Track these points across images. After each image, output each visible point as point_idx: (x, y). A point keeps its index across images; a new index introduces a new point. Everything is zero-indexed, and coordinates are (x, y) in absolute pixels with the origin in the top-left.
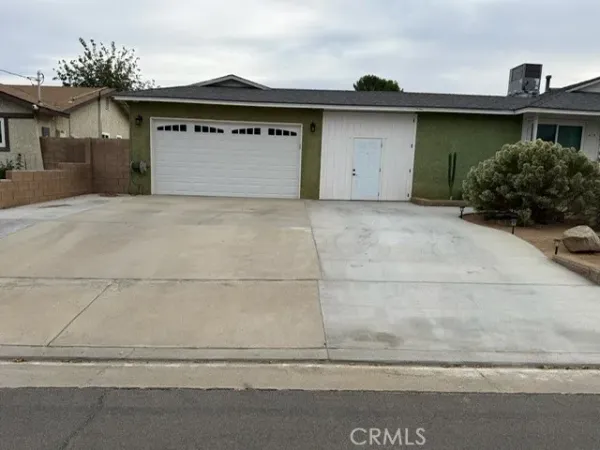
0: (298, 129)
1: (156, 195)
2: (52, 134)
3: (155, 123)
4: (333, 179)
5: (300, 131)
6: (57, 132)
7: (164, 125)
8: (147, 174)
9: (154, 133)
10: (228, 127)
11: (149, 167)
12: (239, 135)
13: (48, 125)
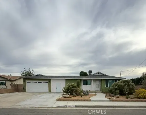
0: (48, 81)
1: (27, 92)
2: (13, 83)
3: (27, 81)
4: (53, 89)
5: (48, 82)
6: (14, 83)
7: (28, 82)
8: (25, 89)
9: (26, 83)
10: (37, 82)
11: (26, 88)
12: (39, 83)
13: (13, 82)
